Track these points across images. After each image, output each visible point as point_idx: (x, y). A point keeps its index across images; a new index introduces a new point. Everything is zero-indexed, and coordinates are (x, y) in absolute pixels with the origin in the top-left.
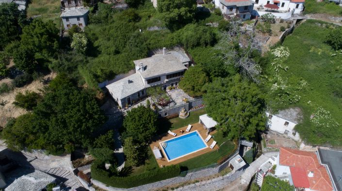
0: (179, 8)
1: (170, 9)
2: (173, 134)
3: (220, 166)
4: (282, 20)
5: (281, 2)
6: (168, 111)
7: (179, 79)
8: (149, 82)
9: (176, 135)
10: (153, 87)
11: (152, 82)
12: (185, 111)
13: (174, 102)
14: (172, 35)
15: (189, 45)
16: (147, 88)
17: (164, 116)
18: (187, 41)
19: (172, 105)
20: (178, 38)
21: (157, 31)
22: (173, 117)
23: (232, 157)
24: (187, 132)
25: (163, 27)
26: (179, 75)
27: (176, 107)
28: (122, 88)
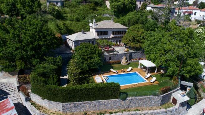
2: (115, 71)
3: (162, 95)
4: (196, 20)
5: (194, 12)
6: (112, 56)
7: (123, 37)
8: (98, 35)
9: (117, 73)
10: (101, 39)
11: (101, 35)
12: (126, 59)
13: (117, 51)
14: (118, 20)
15: (130, 24)
16: (96, 39)
17: (108, 61)
18: (129, 21)
19: (115, 53)
20: (122, 21)
21: (108, 17)
22: (116, 62)
23: (174, 90)
24: (128, 72)
25: (112, 15)
26: (123, 34)
27: (118, 53)
28: (77, 35)
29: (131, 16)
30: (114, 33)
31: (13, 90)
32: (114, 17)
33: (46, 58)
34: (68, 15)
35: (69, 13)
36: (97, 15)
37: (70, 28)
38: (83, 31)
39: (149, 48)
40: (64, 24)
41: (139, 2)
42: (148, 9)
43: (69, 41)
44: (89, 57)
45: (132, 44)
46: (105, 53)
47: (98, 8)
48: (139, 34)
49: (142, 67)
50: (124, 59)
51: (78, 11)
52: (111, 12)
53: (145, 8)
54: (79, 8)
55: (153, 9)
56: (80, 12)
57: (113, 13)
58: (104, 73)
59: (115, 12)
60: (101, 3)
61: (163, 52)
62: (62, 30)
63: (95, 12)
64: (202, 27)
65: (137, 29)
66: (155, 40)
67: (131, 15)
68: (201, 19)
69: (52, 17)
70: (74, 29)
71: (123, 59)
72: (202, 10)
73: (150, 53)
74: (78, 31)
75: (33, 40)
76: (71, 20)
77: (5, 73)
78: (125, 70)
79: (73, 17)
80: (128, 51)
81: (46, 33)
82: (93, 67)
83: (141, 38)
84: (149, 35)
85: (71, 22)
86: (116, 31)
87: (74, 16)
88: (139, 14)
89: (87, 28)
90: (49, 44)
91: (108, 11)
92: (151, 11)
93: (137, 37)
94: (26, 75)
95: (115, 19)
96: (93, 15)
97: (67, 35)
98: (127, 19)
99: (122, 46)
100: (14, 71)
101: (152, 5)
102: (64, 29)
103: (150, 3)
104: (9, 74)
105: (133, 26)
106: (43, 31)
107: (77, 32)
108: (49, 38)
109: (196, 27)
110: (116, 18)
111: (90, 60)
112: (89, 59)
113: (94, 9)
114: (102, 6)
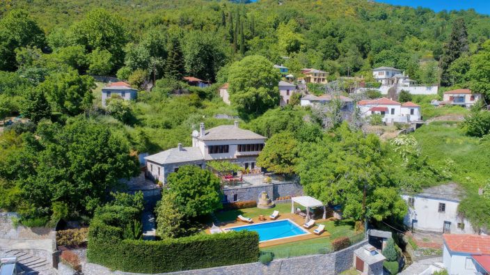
0: (257, 88)
1: (244, 87)
2: (247, 219)
3: (336, 253)
4: (395, 123)
5: (390, 108)
6: (239, 191)
7: (258, 156)
8: (211, 152)
9: (252, 222)
10: (216, 161)
11: (216, 152)
12: (267, 197)
13: (249, 183)
14: (247, 126)
15: (271, 132)
16: (207, 161)
17: (232, 201)
18: (268, 126)
19: (245, 186)
20: (256, 126)
21: (227, 120)
22: (247, 204)
23: (358, 244)
24: (272, 219)
25: (234, 117)
26: (257, 150)
27: (252, 186)
28: (169, 154)
29: (271, 118)
30: (242, 147)
31: (43, 264)
32: (240, 120)
33: (114, 195)
34: (147, 116)
35: (148, 113)
36: (204, 117)
37: (152, 142)
38: (180, 145)
39: (308, 172)
40: (142, 133)
41: (286, 91)
42: (304, 103)
43: (152, 166)
44: (197, 192)
45: (277, 168)
46: (226, 187)
47: (205, 102)
48: (288, 149)
49: (299, 209)
50: (264, 196)
51: (167, 110)
52: (233, 109)
53: (298, 103)
54: (169, 103)
55: (312, 104)
56: (170, 111)
57: (237, 113)
58: (226, 224)
59: (239, 110)
60: (210, 93)
61: (332, 177)
62: (138, 144)
63: (200, 110)
64: (404, 136)
65: (283, 140)
66: (318, 158)
67: (270, 116)
68: (404, 121)
69: (116, 121)
70: (161, 143)
71: (261, 196)
72: (404, 104)
73: (311, 182)
74: (168, 146)
75: (89, 161)
76: (154, 127)
77: (24, 230)
78: (266, 217)
79: (157, 121)
80: (269, 181)
81: (114, 147)
82: (205, 210)
83: (293, 155)
84: (305, 149)
85: (154, 130)
86: (244, 145)
87: (159, 118)
88: (287, 113)
89: (186, 140)
90: (121, 168)
91: (226, 109)
92: (308, 108)
93: (285, 154)
94: (72, 231)
95: (240, 123)
96: (197, 116)
97: (147, 154)
98: (264, 123)
99: (258, 175)
100: (44, 225)
101: (312, 96)
102: (141, 142)
103: (307, 93)
104: (33, 231)
105: (276, 135)
106: (109, 145)
107: (167, 149)
108: (119, 157)
109: (394, 135)
110: (243, 121)
111: (200, 196)
112: (197, 195)
113: (198, 105)
114: (213, 100)
